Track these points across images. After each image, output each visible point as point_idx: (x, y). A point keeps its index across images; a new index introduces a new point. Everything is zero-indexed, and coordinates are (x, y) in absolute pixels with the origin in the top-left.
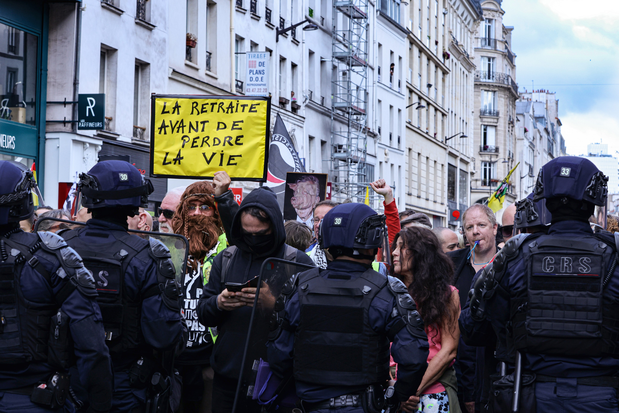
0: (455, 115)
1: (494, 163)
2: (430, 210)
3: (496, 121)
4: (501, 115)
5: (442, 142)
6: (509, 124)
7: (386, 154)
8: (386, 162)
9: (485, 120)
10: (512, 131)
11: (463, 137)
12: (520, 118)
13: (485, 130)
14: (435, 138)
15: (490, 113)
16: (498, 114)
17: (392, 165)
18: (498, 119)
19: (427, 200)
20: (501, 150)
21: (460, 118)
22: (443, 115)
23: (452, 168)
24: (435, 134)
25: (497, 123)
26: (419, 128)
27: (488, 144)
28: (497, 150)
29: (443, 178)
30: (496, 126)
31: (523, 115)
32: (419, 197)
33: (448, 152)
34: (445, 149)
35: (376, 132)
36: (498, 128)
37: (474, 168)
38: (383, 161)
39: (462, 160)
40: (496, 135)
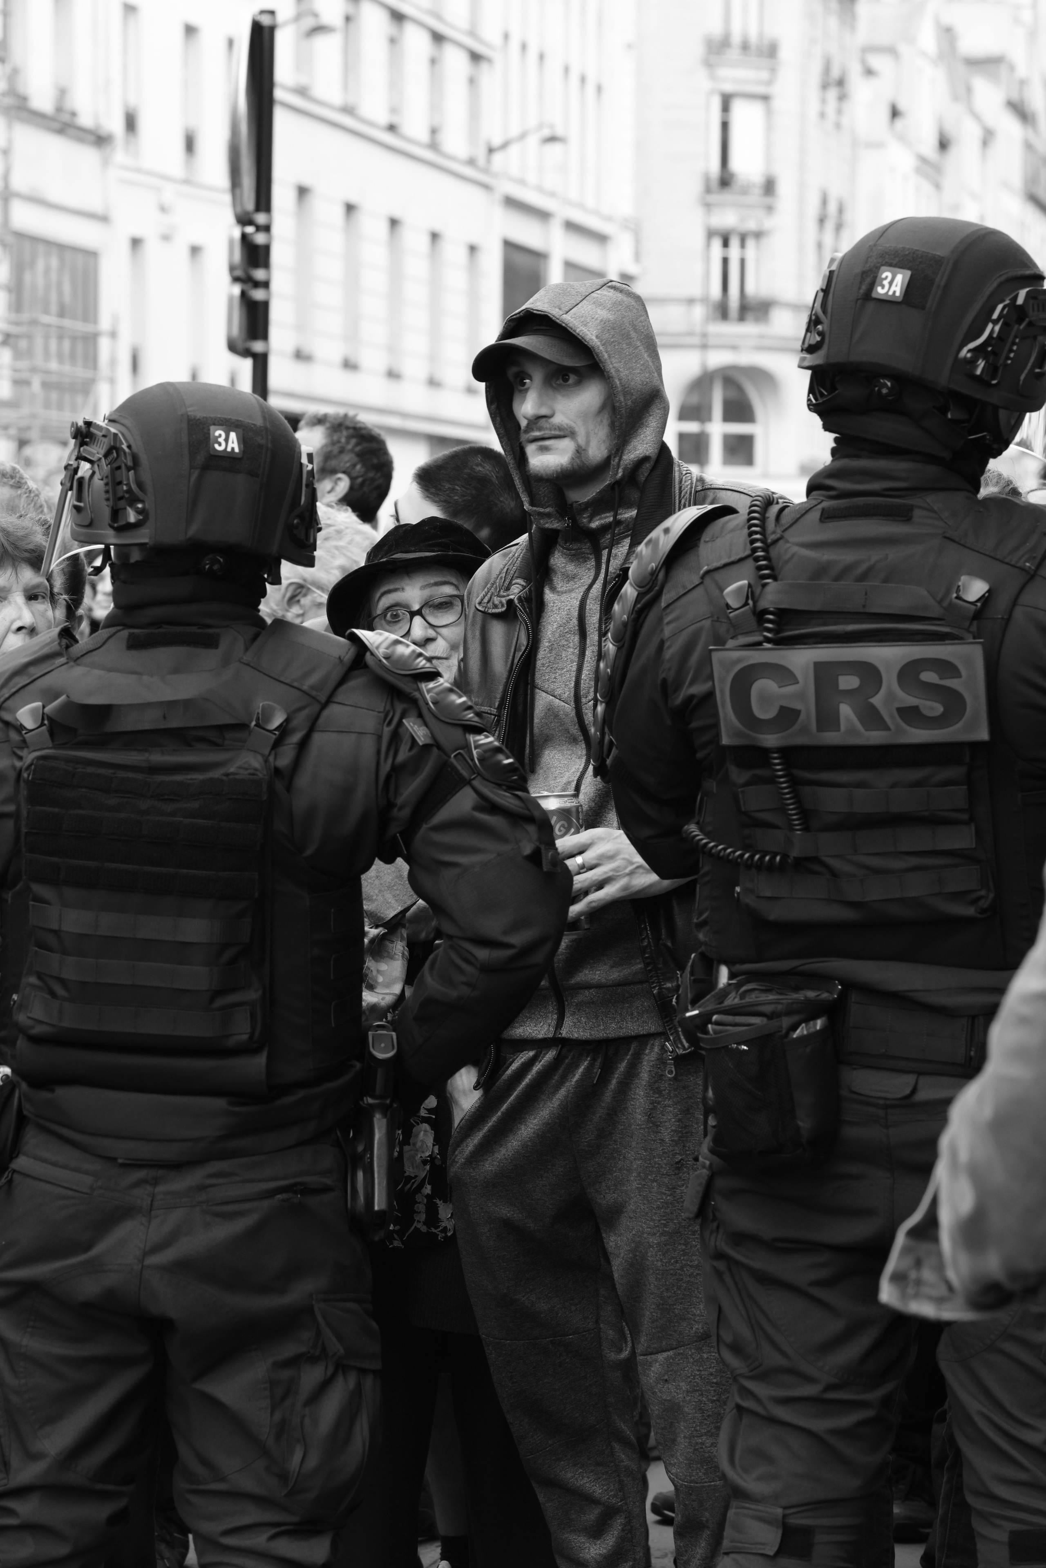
0: (541, 57)
1: (758, 235)
2: (405, 415)
3: (764, 75)
4: (785, 53)
5: (471, 162)
6: (825, 86)
7: (163, 209)
8: (166, 238)
9: (724, 72)
10: (839, 112)
11: (552, 139)
12: (877, 62)
13: (726, 108)
14: (434, 146)
15: (745, 47)
16: (771, 51)
17: (195, 250)
18: (773, 70)
19: (393, 375)
20: (785, 189)
21: (567, 70)
22: (476, 57)
23: (521, 260)
24: (434, 131)
25: (770, 82)
26: (348, 110)
27: (736, 164)
28: (769, 187)
29: (474, 296)
30: (765, 98)
31: (891, 51)
32: (349, 365)
33: (498, 196)
34: (487, 187)
35: (115, 125)
36: (777, 103)
37: (637, 256)
38: (149, 232)
39: (571, 227)
40: (769, 127)
